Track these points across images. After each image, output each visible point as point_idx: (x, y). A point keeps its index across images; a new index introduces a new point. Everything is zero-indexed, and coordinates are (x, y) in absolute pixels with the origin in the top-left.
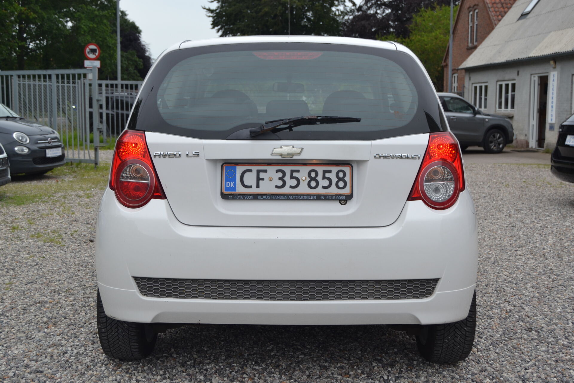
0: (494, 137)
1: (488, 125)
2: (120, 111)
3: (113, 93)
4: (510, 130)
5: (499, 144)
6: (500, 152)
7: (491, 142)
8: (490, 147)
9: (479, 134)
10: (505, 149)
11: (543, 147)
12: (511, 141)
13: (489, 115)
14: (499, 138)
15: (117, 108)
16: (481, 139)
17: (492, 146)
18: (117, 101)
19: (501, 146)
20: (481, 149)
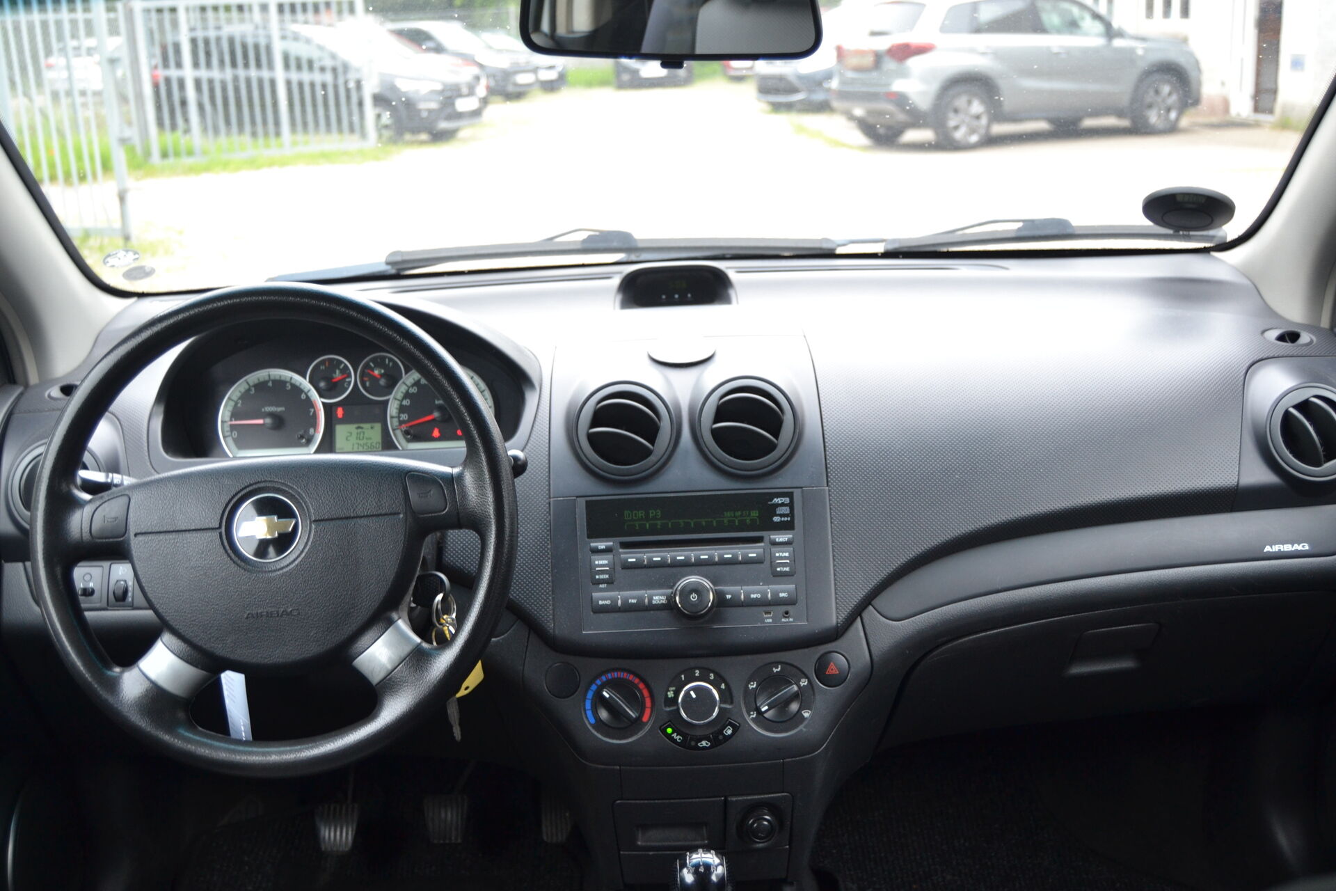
0: (1157, 92)
1: (1143, 65)
2: (241, 72)
3: (218, 28)
4: (1193, 74)
5: (1168, 110)
6: (1172, 129)
7: (1150, 106)
8: (1146, 120)
9: (1121, 90)
10: (1184, 122)
11: (1271, 111)
12: (1197, 102)
13: (1143, 39)
14: (1170, 94)
15: (234, 64)
16: (1125, 100)
17: (1153, 118)
18: (231, 41)
19: (1173, 115)
20: (1125, 123)
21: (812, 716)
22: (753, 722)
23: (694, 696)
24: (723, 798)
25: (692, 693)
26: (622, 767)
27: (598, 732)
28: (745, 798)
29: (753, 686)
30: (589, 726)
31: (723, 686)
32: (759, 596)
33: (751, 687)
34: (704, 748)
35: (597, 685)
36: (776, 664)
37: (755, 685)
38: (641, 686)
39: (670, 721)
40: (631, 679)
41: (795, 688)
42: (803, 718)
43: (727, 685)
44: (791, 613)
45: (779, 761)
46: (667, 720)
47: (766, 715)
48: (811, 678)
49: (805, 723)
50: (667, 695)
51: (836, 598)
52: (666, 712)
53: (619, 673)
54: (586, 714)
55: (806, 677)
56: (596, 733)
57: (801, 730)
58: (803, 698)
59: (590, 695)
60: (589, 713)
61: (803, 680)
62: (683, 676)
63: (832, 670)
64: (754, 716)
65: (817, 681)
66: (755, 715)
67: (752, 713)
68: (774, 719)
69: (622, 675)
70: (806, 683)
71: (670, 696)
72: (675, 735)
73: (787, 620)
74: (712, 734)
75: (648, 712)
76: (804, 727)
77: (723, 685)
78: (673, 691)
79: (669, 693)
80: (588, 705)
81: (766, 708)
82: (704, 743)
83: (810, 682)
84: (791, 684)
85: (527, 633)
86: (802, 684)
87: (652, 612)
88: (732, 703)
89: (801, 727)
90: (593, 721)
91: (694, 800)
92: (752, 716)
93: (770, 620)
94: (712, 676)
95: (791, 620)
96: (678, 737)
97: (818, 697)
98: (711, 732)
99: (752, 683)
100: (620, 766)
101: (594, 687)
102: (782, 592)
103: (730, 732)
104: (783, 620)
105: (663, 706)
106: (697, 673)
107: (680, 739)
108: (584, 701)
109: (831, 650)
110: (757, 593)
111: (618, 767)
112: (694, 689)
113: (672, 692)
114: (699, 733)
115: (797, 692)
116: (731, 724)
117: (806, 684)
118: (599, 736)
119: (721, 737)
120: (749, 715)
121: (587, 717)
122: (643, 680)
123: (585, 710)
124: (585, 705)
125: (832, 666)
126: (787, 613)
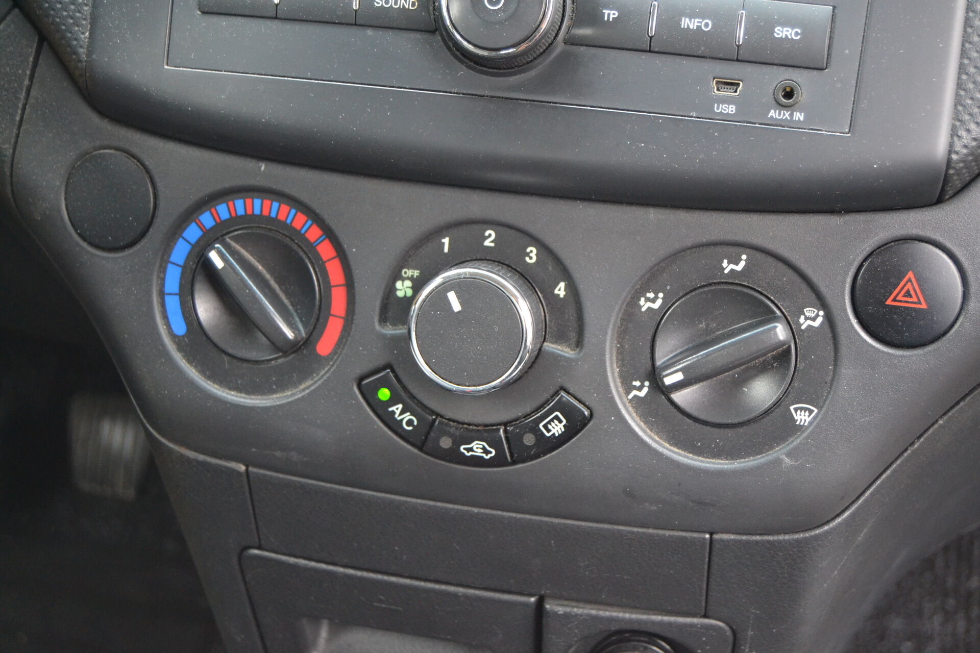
21: (818, 426)
22: (636, 408)
23: (456, 306)
24: (533, 599)
25: (452, 296)
26: (250, 469)
27: (189, 362)
28: (594, 612)
29: (651, 303)
30: (167, 340)
31: (561, 290)
32: (706, 25)
33: (644, 305)
34: (477, 461)
35: (201, 226)
36: (735, 247)
37: (659, 302)
38: (326, 250)
39: (389, 366)
40: (297, 225)
41: (781, 332)
42: (793, 428)
43: (572, 288)
44: (802, 96)
45: (701, 535)
46: (381, 362)
47: (677, 397)
48: (836, 312)
49: (796, 441)
50: (392, 289)
51: (962, 69)
52: (384, 336)
53: (267, 202)
54: (163, 305)
55: (822, 303)
56: (183, 363)
57: (778, 461)
58: (801, 366)
59: (180, 252)
60: (173, 304)
61: (809, 312)
62: (446, 241)
63: (908, 294)
64: (643, 393)
65: (854, 322)
66: (645, 390)
67: (637, 383)
68: (695, 413)
69: (274, 209)
70: (820, 320)
71: (400, 294)
72: (397, 408)
73: (786, 115)
74: (505, 424)
75: (333, 329)
76: (788, 455)
77: (562, 285)
78: (411, 279)
79: (399, 284)
80: (173, 279)
81: (679, 377)
82: (477, 448)
83: (829, 319)
84: (768, 316)
85: (33, 51)
86: (805, 324)
87: (370, 32)
88: (579, 344)
89: (780, 453)
90: (180, 328)
91: (452, 589)
92: (635, 392)
93: (731, 109)
94: (532, 255)
95: (799, 116)
96: (407, 416)
97: (847, 372)
98: (505, 417)
99: (651, 295)
100: (247, 466)
101: (193, 233)
102: (783, 25)
103: (557, 429)
104: (772, 113)
105: (376, 319)
106: (490, 238)
107: (410, 423)
108: (163, 270)
109: (915, 232)
110: (702, 15)
111: (242, 468)
112: (459, 286)
113: (408, 283)
114: (466, 414)
115: (782, 343)
116: (563, 407)
117: (817, 323)
118: (192, 373)
119: (529, 440)
120: (629, 388)
121: (165, 317)
122: (330, 234)
123: (162, 294)
124: (163, 280)
125: (910, 281)
126: (789, 94)
